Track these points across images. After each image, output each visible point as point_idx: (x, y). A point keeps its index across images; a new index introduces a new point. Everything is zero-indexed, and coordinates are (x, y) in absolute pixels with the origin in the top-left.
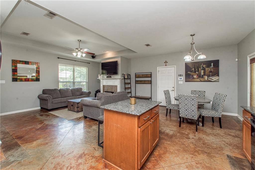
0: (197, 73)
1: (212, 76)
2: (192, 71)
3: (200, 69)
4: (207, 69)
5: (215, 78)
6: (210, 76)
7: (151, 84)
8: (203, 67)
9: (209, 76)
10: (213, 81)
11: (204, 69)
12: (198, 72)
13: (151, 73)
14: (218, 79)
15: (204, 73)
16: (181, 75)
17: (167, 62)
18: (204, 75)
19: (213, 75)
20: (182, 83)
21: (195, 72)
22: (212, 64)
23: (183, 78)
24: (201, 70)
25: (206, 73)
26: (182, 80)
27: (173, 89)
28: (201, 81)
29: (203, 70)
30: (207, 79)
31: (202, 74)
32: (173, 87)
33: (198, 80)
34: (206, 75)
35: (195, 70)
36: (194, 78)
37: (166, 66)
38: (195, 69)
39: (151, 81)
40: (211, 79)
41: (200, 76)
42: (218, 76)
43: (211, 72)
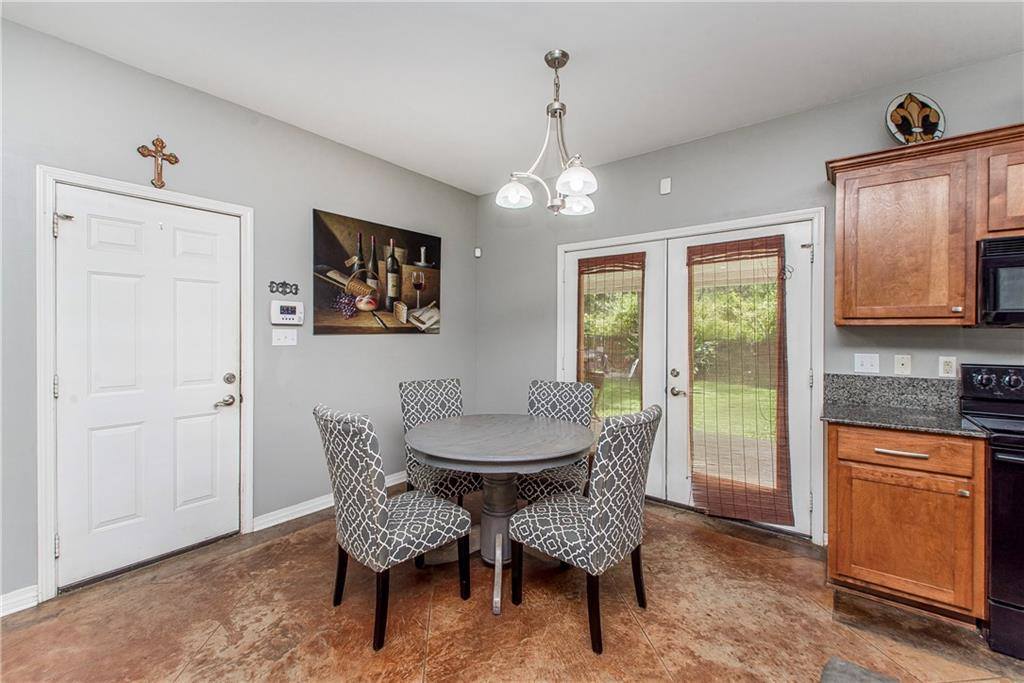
0: (370, 282)
1: (421, 307)
2: (347, 272)
3: (381, 264)
4: (406, 269)
5: (428, 317)
6: (415, 307)
8: (393, 256)
9: (411, 307)
10: (423, 327)
11: (397, 270)
12: (375, 278)
14: (437, 322)
15: (399, 285)
16: (284, 285)
17: (173, 160)
18: (397, 298)
19: (424, 303)
20: (294, 343)
21: (363, 278)
22: (423, 250)
23: (304, 303)
24: (387, 271)
25: (406, 288)
26: (295, 319)
27: (232, 390)
28: (386, 330)
29: (394, 271)
30: (408, 321)
31: (391, 292)
32: (230, 379)
33: (375, 323)
34: (403, 296)
35: (362, 266)
36: (357, 312)
37: (159, 183)
38: (361, 259)
40: (418, 319)
41: (381, 305)
42: (437, 306)
43: (418, 286)
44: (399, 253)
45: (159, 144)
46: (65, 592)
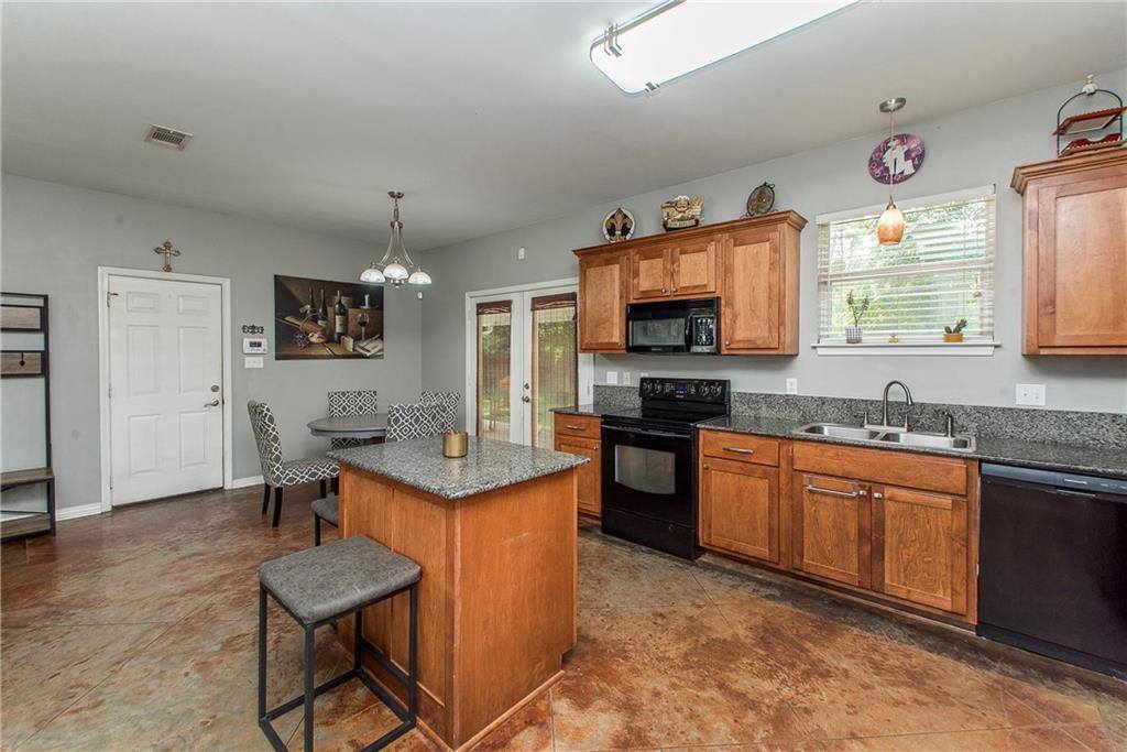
0: (320, 322)
1: (366, 339)
2: (302, 316)
3: (329, 309)
4: (351, 311)
5: (372, 347)
6: (361, 339)
7: (41, 382)
8: (340, 303)
9: (357, 339)
10: (368, 354)
11: (343, 313)
12: (324, 319)
13: (40, 302)
14: (382, 350)
15: (345, 324)
16: (253, 327)
17: (177, 254)
18: (345, 333)
19: (369, 336)
20: (261, 366)
21: (315, 320)
22: (367, 297)
23: (268, 341)
24: (335, 314)
25: (351, 327)
26: (261, 350)
27: (216, 396)
28: (335, 357)
29: (340, 314)
30: (354, 350)
31: (338, 329)
32: (215, 389)
33: (326, 352)
34: (349, 332)
35: (313, 311)
36: (311, 344)
37: (168, 269)
38: (312, 306)
39: (45, 356)
40: (362, 348)
41: (330, 338)
42: (381, 338)
43: (362, 324)
44: (344, 300)
45: (168, 245)
46: (117, 509)
